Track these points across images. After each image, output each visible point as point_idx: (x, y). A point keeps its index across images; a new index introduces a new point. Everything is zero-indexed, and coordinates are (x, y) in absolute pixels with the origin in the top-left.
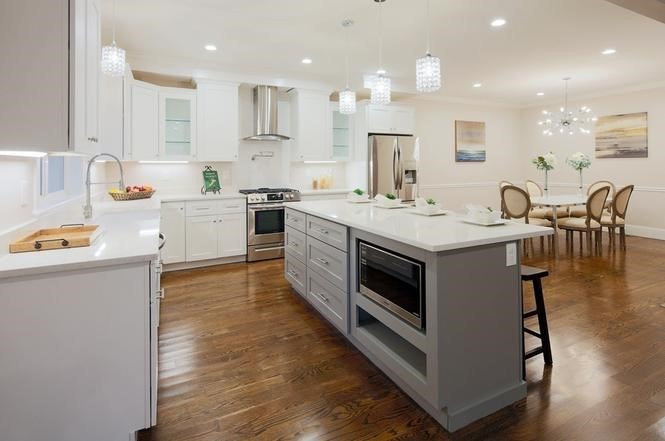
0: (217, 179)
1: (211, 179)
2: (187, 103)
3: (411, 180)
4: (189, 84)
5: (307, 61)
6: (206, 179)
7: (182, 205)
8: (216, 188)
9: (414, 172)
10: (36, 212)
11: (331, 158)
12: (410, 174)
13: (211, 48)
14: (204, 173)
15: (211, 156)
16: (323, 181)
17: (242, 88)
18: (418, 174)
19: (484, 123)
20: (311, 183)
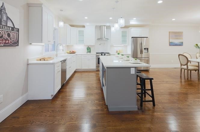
0: (90, 50)
1: (89, 49)
2: (83, 31)
3: (147, 51)
4: (84, 27)
5: (111, 18)
6: (87, 50)
7: (81, 55)
8: (90, 52)
9: (148, 49)
10: (44, 54)
11: (121, 44)
12: (147, 49)
13: (86, 18)
14: (87, 48)
15: (89, 44)
16: (120, 51)
17: (96, 27)
18: (149, 49)
19: (182, 32)
20: (116, 51)
